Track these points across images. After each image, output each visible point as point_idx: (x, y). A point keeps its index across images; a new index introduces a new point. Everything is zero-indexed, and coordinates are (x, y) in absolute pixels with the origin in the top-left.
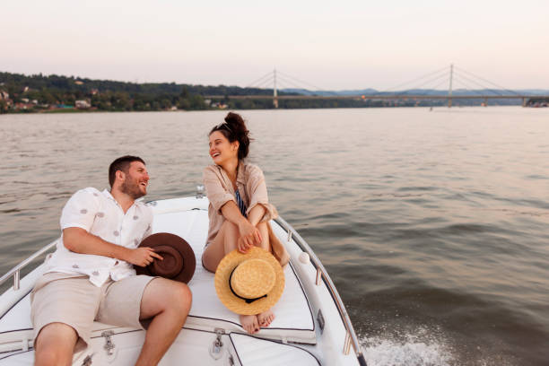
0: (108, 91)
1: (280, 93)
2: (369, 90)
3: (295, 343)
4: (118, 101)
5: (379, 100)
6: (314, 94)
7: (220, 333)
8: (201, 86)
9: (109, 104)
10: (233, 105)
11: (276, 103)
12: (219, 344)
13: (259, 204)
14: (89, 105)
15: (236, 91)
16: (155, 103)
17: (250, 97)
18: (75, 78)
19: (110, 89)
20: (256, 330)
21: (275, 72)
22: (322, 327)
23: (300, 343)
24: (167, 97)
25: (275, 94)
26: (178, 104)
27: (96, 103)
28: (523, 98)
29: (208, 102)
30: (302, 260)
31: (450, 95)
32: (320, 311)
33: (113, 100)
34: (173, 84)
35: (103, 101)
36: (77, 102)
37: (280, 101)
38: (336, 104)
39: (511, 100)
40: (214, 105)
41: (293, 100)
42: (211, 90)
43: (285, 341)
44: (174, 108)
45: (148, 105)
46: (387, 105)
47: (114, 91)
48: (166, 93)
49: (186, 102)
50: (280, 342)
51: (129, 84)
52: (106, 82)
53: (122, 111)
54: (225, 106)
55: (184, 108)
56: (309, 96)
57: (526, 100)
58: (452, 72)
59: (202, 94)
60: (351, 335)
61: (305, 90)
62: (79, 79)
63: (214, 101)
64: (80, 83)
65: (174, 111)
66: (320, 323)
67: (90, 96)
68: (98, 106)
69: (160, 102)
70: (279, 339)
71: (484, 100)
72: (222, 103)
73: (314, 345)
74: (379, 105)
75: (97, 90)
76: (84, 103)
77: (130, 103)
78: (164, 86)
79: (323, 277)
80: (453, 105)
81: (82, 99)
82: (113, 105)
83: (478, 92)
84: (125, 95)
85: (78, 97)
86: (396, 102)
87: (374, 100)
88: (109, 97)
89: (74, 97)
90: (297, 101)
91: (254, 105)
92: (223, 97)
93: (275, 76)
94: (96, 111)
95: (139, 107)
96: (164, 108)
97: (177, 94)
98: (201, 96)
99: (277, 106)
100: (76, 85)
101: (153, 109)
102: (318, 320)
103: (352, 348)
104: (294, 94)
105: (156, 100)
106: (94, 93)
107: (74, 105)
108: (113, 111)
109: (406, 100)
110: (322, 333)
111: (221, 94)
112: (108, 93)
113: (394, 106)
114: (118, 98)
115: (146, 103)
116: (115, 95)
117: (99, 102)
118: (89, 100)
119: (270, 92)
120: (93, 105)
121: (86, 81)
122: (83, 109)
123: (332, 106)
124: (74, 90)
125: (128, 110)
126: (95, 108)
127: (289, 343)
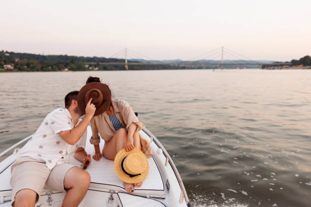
0: (25, 60)
1: (129, 61)
2: (178, 60)
3: (154, 197)
4: (31, 65)
5: (183, 65)
6: (148, 62)
7: (112, 193)
8: (82, 57)
9: (26, 67)
10: (102, 67)
11: (127, 67)
12: (112, 199)
13: (133, 123)
14: (13, 68)
15: (103, 60)
16: (54, 67)
17: (111, 63)
18: (5, 51)
19: (26, 58)
20: (133, 191)
21: (126, 49)
22: (168, 189)
23: (156, 198)
24: (62, 63)
25: (126, 62)
26: (69, 67)
27: (17, 67)
28: (260, 64)
29: (87, 66)
30: (158, 153)
31: (222, 63)
32: (167, 181)
33: (28, 65)
34: (66, 56)
35: (22, 65)
36: (5, 66)
37: (129, 66)
38: (160, 67)
39: (253, 66)
40: (90, 68)
41: (136, 66)
42: (89, 60)
43: (148, 196)
44: (66, 70)
45: (50, 68)
46: (188, 68)
47: (29, 59)
48: (62, 61)
49: (73, 66)
50: (146, 197)
51: (39, 55)
52: (24, 54)
53: (33, 71)
54: (97, 69)
55: (72, 69)
56: (145, 63)
57: (261, 66)
58: (223, 50)
59: (83, 61)
60: (183, 192)
61: (142, 60)
62: (7, 52)
63: (90, 66)
64: (8, 55)
65: (67, 71)
66: (167, 187)
67: (13, 62)
68: (19, 68)
69: (58, 66)
70: (144, 195)
71: (239, 66)
72: (95, 67)
73: (164, 198)
74: (184, 68)
75: (18, 59)
76: (9, 66)
77: (39, 66)
78: (61, 57)
79: (169, 162)
80: (224, 68)
81: (8, 64)
82: (28, 68)
83: (236, 61)
84: (36, 62)
85: (6, 63)
86: (193, 66)
87: (181, 66)
88: (26, 63)
89: (3, 63)
90: (139, 65)
91: (114, 68)
92: (96, 63)
93: (126, 52)
94: (17, 71)
95: (44, 69)
96: (60, 69)
97: (68, 61)
98: (82, 63)
99: (127, 68)
100: (6, 56)
101: (53, 70)
102: (167, 185)
103: (184, 199)
104: (137, 62)
105: (55, 65)
106: (17, 61)
107: (3, 68)
108: (28, 71)
109: (198, 65)
110: (168, 192)
111: (95, 61)
112: (25, 61)
113: (192, 68)
114: (32, 64)
115: (48, 66)
116: (30, 62)
117: (19, 66)
118: (13, 65)
119: (123, 61)
120: (15, 68)
121: (12, 53)
122: (8, 70)
123: (158, 69)
124: (4, 59)
125: (38, 71)
126: (16, 70)
127: (150, 198)
